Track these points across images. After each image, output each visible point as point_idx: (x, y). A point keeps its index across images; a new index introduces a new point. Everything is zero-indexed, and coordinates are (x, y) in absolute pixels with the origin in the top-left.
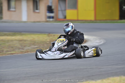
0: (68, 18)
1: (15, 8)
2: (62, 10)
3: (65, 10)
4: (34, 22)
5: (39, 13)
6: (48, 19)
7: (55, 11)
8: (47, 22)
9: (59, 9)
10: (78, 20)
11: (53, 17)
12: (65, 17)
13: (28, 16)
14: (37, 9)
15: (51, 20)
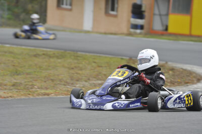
0: (170, 30)
1: (71, 5)
2: (160, 15)
3: (167, 15)
4: (105, 33)
5: (115, 16)
6: (132, 30)
7: (146, 14)
8: (130, 34)
9: (157, 12)
10: (190, 35)
11: (142, 27)
12: (167, 29)
13: (95, 20)
14: (113, 9)
15: (138, 31)
